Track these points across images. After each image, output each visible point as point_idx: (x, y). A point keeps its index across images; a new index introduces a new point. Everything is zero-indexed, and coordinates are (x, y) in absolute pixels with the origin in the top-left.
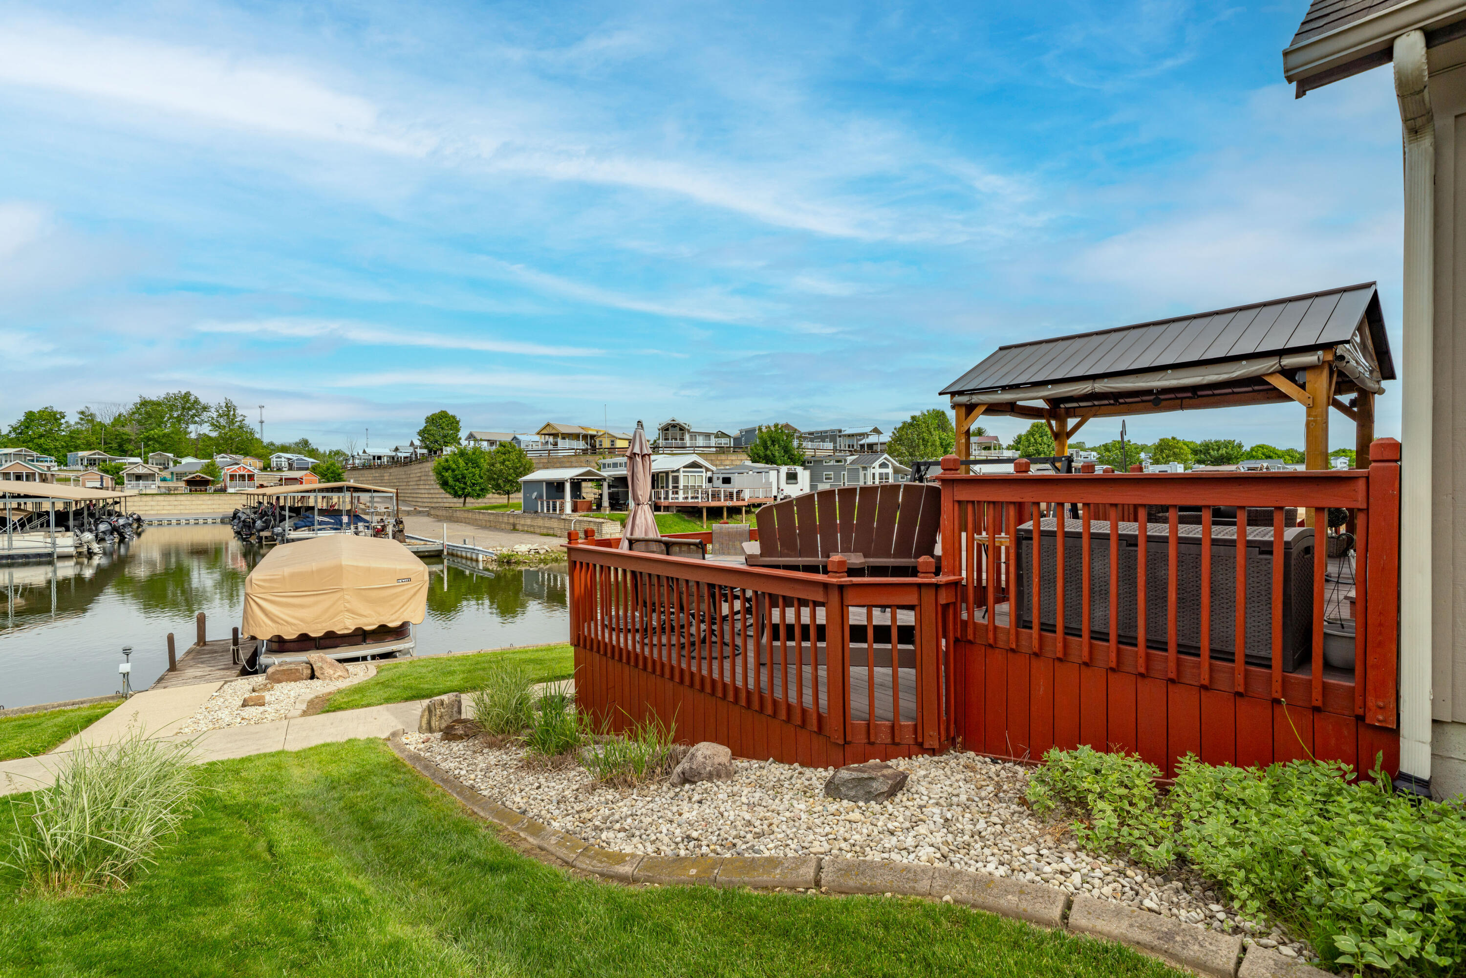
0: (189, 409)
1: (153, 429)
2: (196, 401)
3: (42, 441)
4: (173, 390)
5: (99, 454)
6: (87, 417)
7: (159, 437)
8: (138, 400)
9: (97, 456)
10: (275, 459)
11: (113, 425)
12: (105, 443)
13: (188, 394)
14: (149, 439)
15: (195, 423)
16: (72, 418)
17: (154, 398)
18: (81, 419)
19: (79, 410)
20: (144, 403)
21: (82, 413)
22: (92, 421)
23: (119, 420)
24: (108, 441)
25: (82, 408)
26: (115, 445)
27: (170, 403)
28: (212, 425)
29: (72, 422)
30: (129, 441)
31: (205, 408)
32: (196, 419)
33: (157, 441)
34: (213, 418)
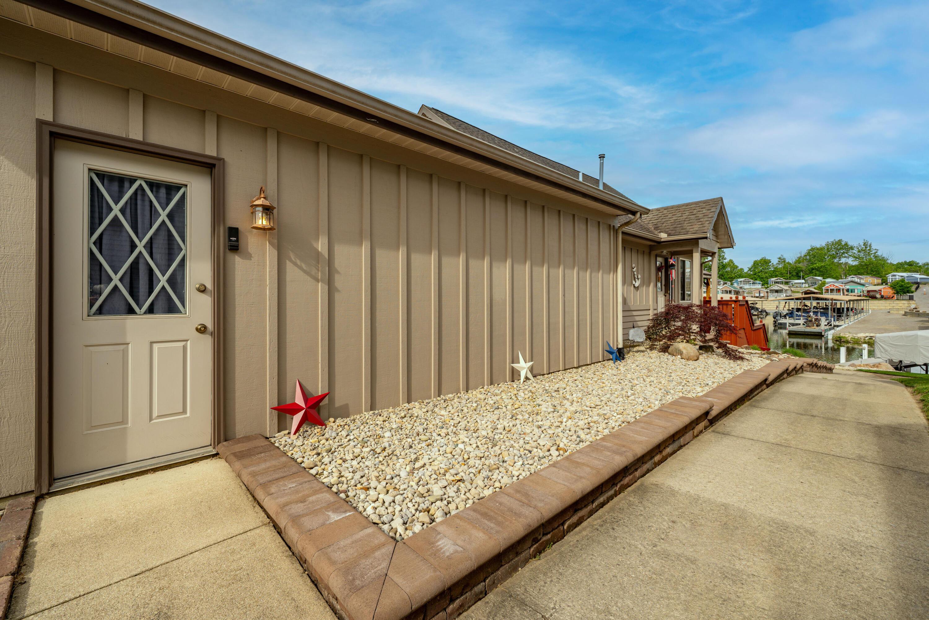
0: (840, 249)
1: (816, 264)
2: (846, 244)
3: (760, 274)
4: (831, 240)
5: (780, 279)
6: (782, 260)
7: (818, 267)
8: (810, 248)
9: (779, 280)
10: (890, 277)
11: (795, 263)
12: (790, 273)
13: (840, 241)
14: (813, 269)
15: (845, 257)
16: (775, 261)
17: (818, 246)
18: (779, 261)
19: (778, 257)
20: (812, 249)
21: (780, 258)
22: (784, 261)
23: (799, 261)
24: (791, 272)
25: (779, 256)
26: (794, 274)
27: (829, 247)
28: (854, 257)
29: (775, 264)
30: (802, 271)
31: (852, 248)
32: (846, 255)
33: (817, 270)
34: (855, 253)
